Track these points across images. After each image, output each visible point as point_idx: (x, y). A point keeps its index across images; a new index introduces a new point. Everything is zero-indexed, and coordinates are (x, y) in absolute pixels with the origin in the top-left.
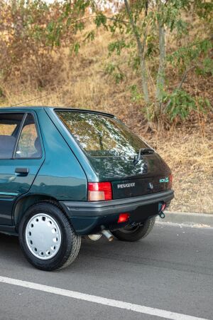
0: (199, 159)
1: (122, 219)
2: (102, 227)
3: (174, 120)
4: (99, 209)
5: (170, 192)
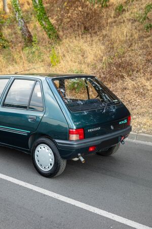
1: (91, 149)
2: (79, 154)
4: (76, 145)
5: (128, 128)
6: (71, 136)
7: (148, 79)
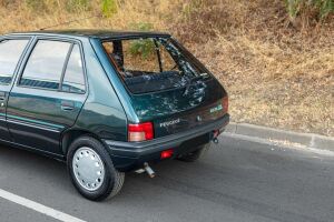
1: (165, 155)
2: (146, 164)
4: (140, 150)
6: (132, 134)
7: (252, 39)
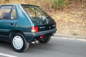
0: (64, 19)
1: (41, 37)
2: (35, 40)
3: (57, 8)
4: (34, 35)
5: (56, 29)
6: (32, 30)
